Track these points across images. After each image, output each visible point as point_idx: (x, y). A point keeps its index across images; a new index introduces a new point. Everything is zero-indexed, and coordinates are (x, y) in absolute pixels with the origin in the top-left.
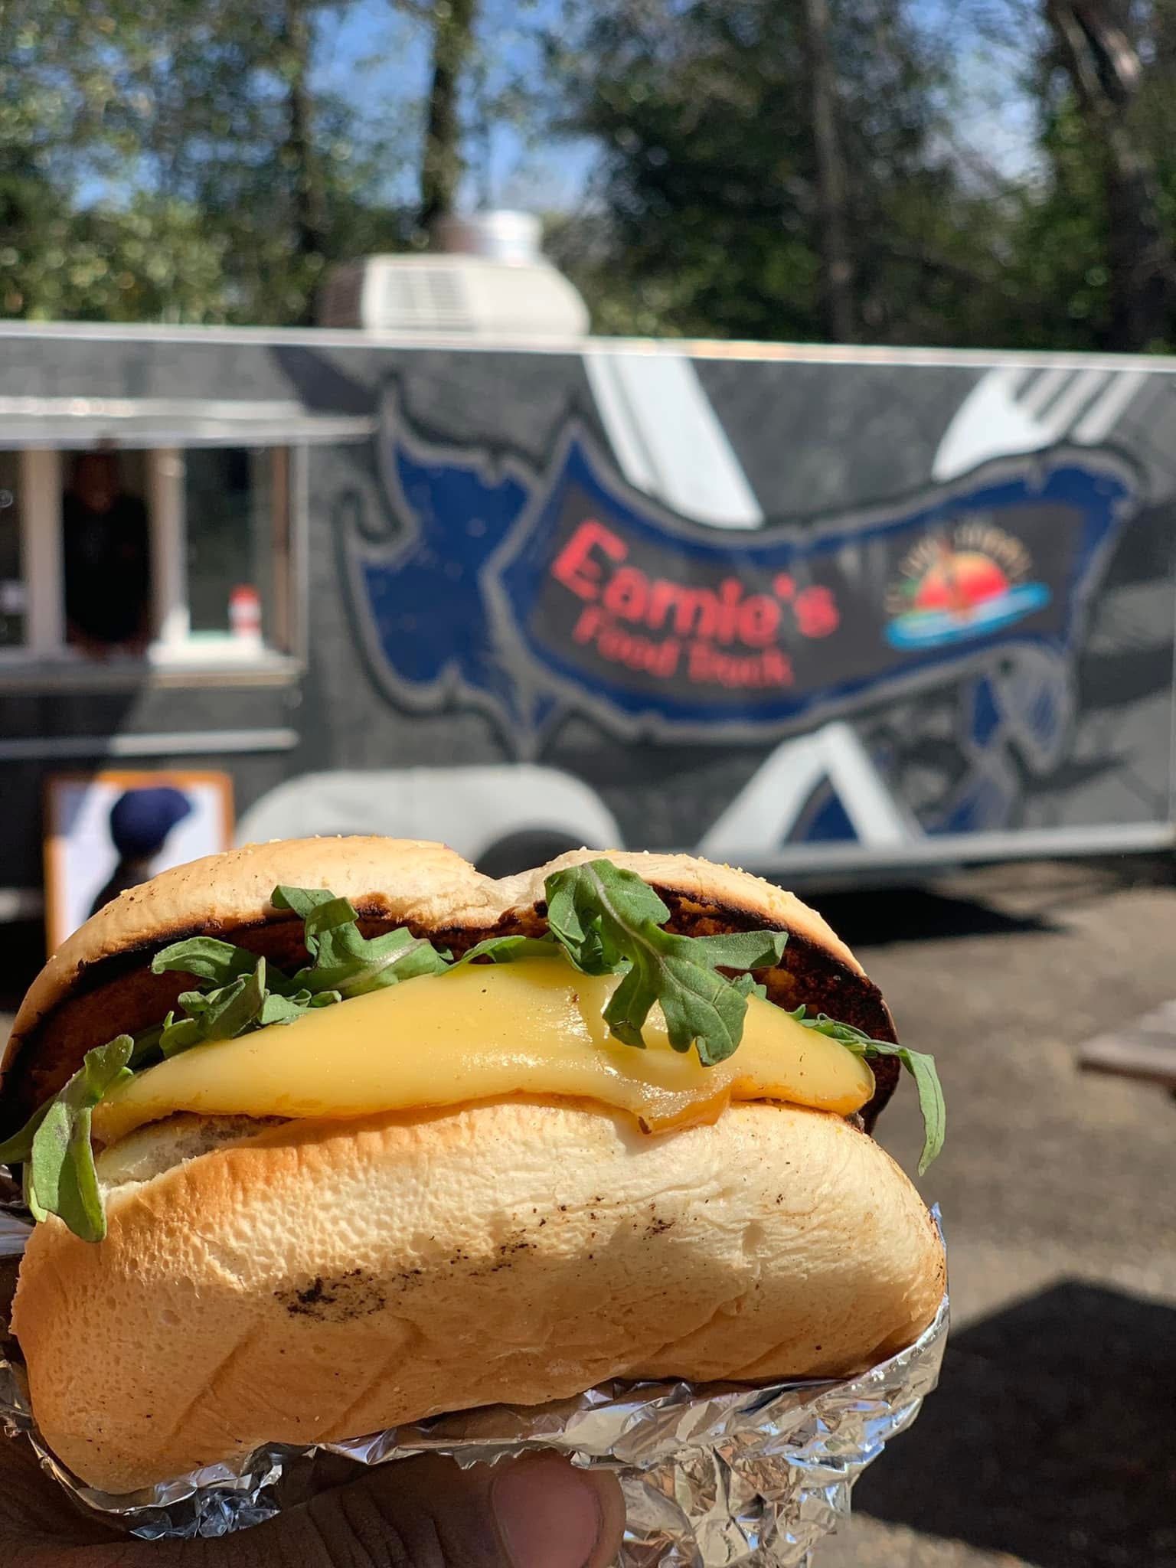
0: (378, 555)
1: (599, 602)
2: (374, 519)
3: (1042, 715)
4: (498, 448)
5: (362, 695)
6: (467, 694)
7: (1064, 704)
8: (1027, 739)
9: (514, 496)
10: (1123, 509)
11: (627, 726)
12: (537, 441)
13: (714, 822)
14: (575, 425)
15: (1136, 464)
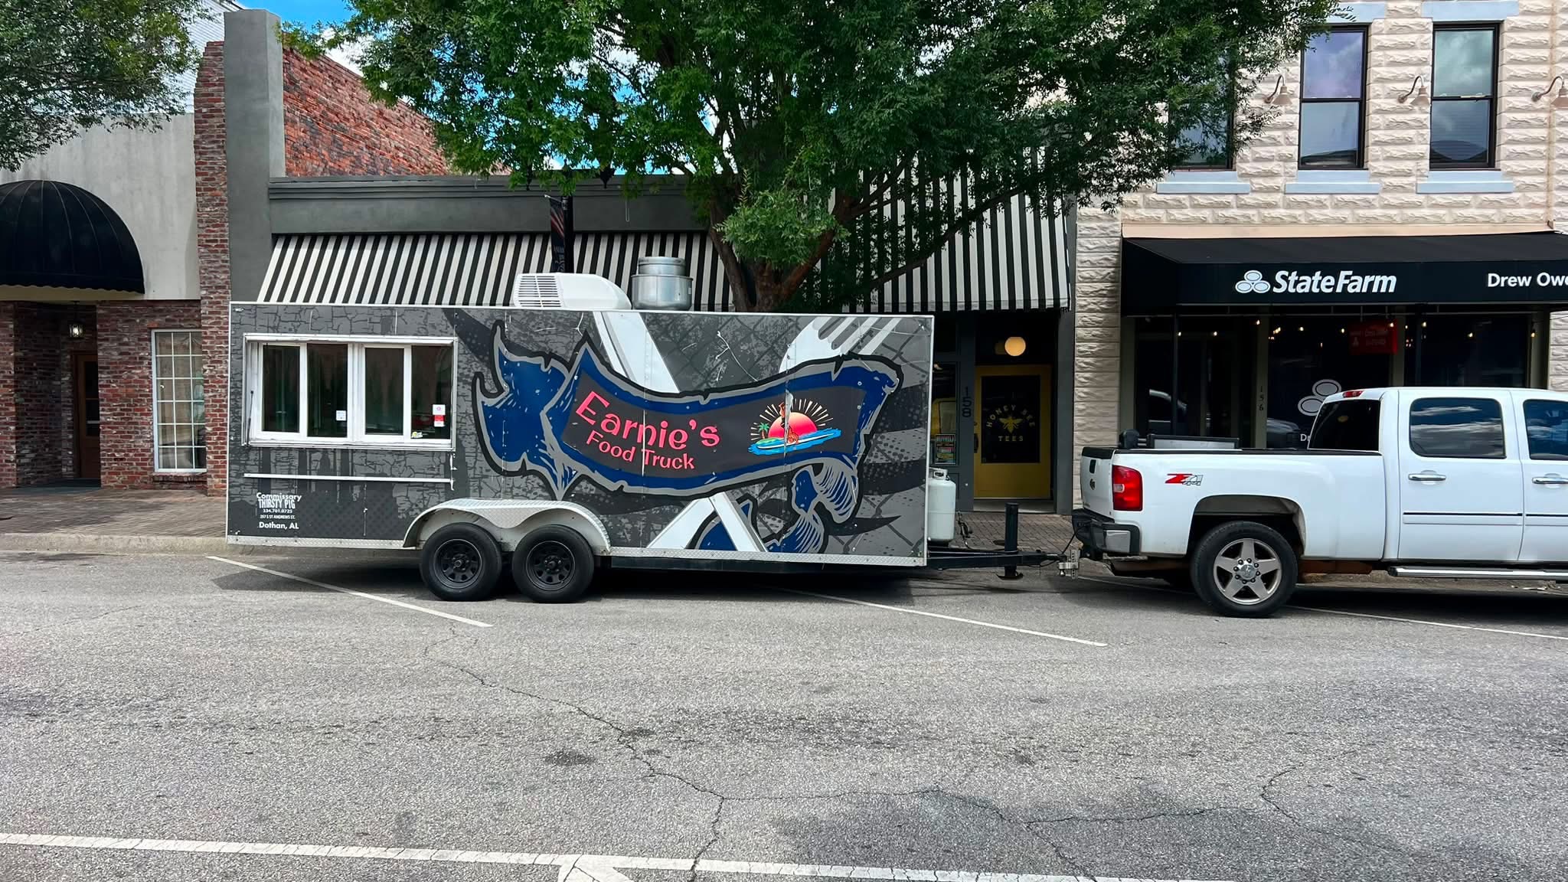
0: (491, 402)
1: (597, 427)
2: (489, 386)
3: (839, 494)
4: (549, 356)
5: (483, 463)
6: (530, 466)
7: (854, 490)
8: (830, 507)
9: (558, 377)
10: (888, 390)
11: (612, 486)
12: (568, 352)
13: (656, 535)
14: (586, 345)
15: (897, 368)
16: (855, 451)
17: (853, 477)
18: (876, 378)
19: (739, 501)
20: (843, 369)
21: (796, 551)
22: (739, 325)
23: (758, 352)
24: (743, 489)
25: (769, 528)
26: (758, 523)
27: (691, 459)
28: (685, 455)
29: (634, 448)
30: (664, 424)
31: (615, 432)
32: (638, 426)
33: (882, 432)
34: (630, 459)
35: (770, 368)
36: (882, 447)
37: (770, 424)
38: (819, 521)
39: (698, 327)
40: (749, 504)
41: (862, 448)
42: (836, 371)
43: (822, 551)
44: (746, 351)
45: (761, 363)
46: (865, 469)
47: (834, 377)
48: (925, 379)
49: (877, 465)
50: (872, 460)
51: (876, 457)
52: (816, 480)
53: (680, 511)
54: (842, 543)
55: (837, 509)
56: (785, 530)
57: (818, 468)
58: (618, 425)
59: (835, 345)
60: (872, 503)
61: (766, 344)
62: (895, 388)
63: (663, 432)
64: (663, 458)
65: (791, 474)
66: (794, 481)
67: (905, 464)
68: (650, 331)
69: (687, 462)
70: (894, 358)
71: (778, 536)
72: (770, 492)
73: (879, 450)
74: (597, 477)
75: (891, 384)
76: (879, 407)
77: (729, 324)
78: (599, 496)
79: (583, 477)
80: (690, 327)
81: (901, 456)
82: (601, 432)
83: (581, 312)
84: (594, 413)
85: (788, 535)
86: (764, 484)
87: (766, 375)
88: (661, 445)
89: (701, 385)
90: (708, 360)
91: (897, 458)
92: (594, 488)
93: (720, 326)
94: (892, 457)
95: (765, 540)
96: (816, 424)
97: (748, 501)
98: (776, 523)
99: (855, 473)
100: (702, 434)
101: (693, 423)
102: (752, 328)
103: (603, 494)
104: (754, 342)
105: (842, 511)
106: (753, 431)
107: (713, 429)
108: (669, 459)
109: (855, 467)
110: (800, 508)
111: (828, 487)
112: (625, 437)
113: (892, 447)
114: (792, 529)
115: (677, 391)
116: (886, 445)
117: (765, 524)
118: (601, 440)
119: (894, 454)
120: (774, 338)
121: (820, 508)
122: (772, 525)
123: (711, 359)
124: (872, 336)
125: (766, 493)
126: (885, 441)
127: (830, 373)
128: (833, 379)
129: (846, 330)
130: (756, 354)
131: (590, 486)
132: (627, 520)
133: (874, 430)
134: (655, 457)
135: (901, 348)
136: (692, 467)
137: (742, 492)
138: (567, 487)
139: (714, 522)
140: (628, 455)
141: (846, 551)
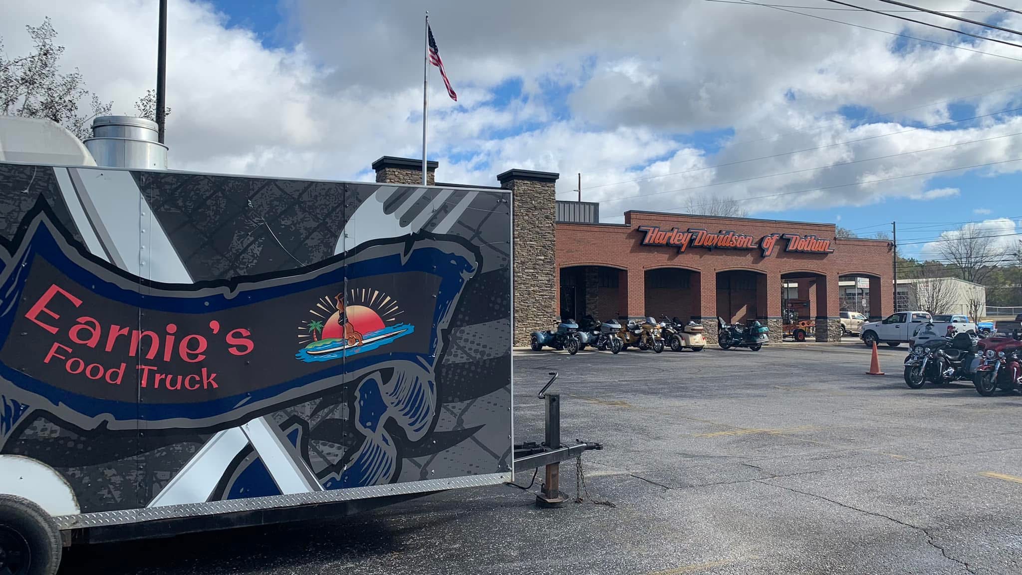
1: (63, 337)
3: (414, 404)
7: (430, 398)
8: (403, 421)
10: (467, 276)
11: (88, 423)
12: (9, 226)
13: (162, 488)
14: (42, 217)
15: (475, 250)
16: (432, 350)
17: (430, 382)
18: (453, 262)
19: (284, 426)
20: (414, 250)
21: (362, 485)
22: (278, 193)
23: (306, 229)
24: (289, 409)
25: (326, 460)
26: (311, 453)
27: (213, 375)
28: (204, 370)
29: (123, 365)
30: (172, 328)
31: (92, 343)
32: (130, 333)
33: (461, 326)
34: (119, 381)
35: (323, 248)
36: (462, 343)
37: (324, 322)
38: (390, 441)
39: (220, 194)
40: (297, 430)
41: (439, 346)
42: (405, 255)
43: (394, 480)
44: (289, 227)
45: (309, 242)
46: (444, 370)
47: (404, 260)
48: (505, 263)
49: (456, 365)
50: (452, 359)
51: (456, 356)
52: (385, 390)
53: (197, 451)
54: (419, 466)
55: (411, 424)
56: (345, 460)
57: (387, 375)
58: (97, 334)
59: (404, 222)
60: (452, 413)
61: (316, 218)
62: (475, 272)
63: (170, 340)
64: (170, 377)
65: (353, 384)
66: (357, 394)
67: (488, 362)
68: (148, 198)
69: (208, 379)
70: (472, 239)
71: (337, 468)
72: (326, 410)
73: (459, 348)
74: (63, 412)
75: (469, 269)
76: (458, 296)
77: (265, 189)
78: (67, 439)
79: (39, 414)
80: (208, 194)
81: (482, 353)
82: (71, 344)
83: (33, 167)
84: (57, 317)
85: (350, 464)
86: (318, 401)
87: (317, 258)
88: (167, 358)
89: (226, 271)
90: (235, 238)
91: (478, 356)
92: (57, 428)
93: (252, 193)
94: (473, 355)
95: (320, 476)
96: (384, 319)
97: (296, 426)
98: (334, 450)
99: (432, 377)
100: (229, 339)
101: (215, 326)
102: (296, 195)
103: (75, 436)
104: (300, 215)
105: (417, 426)
106: (302, 332)
107: (245, 332)
108: (180, 378)
109: (432, 369)
110: (365, 427)
111: (400, 397)
112: (109, 348)
113: (473, 342)
114: (355, 457)
115: (189, 281)
116: (466, 340)
117: (320, 454)
118: (68, 356)
119: (476, 351)
120: (325, 211)
121: (391, 425)
122: (329, 454)
123: (240, 237)
124: (447, 212)
125: (320, 413)
126: (465, 336)
127: (399, 254)
128: (403, 264)
129: (417, 203)
130: (302, 231)
131: (51, 426)
132: (113, 471)
133: (452, 324)
134: (158, 377)
135: (480, 226)
136: (215, 386)
137: (286, 413)
138: (10, 432)
139: (249, 460)
140: (114, 376)
141: (424, 477)
